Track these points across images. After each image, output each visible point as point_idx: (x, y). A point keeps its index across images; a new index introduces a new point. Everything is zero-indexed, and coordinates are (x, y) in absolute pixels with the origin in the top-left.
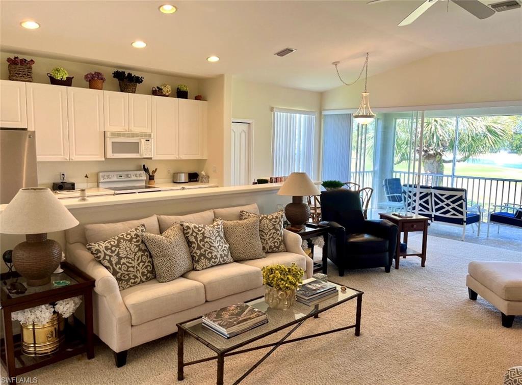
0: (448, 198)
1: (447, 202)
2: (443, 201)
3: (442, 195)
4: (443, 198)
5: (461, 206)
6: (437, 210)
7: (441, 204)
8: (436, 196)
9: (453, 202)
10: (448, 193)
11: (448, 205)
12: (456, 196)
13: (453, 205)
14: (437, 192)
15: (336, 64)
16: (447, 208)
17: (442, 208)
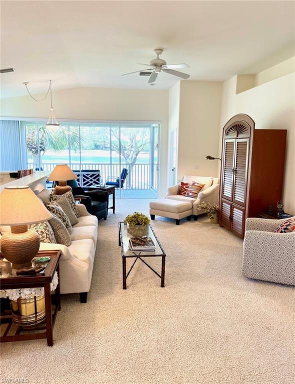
0: (91, 176)
1: (91, 178)
2: (88, 178)
3: (88, 175)
4: (88, 176)
5: (98, 180)
6: (84, 184)
7: (87, 180)
8: (84, 176)
9: (94, 178)
10: (91, 173)
11: (91, 180)
12: (95, 175)
13: (94, 180)
14: (85, 173)
15: (26, 84)
16: (91, 182)
17: (88, 182)
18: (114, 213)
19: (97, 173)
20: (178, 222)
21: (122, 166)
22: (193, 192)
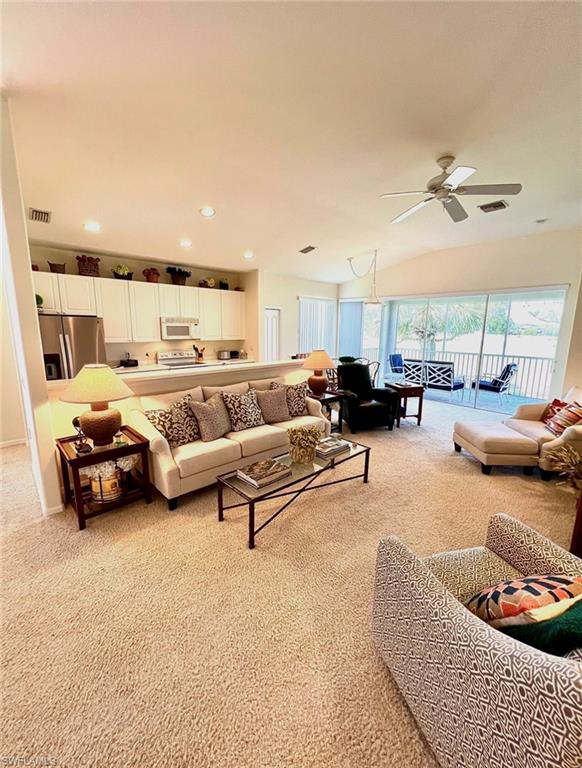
0: (439, 370)
1: (438, 373)
2: (435, 372)
3: (435, 367)
4: (435, 370)
5: (449, 376)
6: (430, 380)
7: (434, 375)
8: (430, 368)
9: (443, 373)
10: (440, 366)
11: (439, 375)
12: (445, 368)
13: (443, 376)
14: (431, 365)
15: (350, 260)
16: (438, 378)
17: (435, 378)
18: (419, 424)
19: (448, 367)
20: (487, 470)
21: (505, 359)
22: (558, 422)
